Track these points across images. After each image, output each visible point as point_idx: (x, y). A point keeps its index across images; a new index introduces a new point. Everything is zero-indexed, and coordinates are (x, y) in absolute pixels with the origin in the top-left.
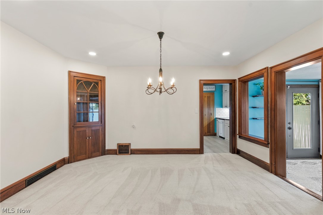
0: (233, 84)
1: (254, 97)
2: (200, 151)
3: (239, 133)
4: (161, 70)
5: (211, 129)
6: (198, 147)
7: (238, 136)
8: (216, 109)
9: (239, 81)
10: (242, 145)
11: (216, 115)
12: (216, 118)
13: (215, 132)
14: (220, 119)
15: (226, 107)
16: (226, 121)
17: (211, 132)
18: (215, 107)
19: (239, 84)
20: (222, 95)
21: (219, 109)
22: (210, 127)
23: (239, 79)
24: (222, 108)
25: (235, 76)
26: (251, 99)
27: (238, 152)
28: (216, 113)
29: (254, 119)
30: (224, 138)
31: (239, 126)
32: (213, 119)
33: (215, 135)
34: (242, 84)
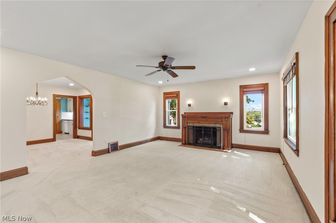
0: (75, 99)
1: (87, 106)
2: (54, 140)
3: (79, 126)
4: (37, 93)
5: (58, 128)
6: (52, 137)
7: (78, 128)
8: (62, 113)
9: (79, 98)
10: (80, 132)
11: (62, 117)
12: (62, 120)
13: (61, 130)
14: (65, 120)
15: (70, 111)
16: (70, 121)
17: (58, 130)
18: (61, 111)
19: (78, 99)
20: (67, 103)
21: (64, 113)
22: (57, 127)
23: (78, 96)
24: (67, 112)
25: (77, 94)
26: (85, 107)
27: (78, 137)
28: (62, 116)
29: (86, 118)
30: (68, 134)
31: (79, 123)
32: (59, 121)
33: (61, 132)
34: (80, 100)
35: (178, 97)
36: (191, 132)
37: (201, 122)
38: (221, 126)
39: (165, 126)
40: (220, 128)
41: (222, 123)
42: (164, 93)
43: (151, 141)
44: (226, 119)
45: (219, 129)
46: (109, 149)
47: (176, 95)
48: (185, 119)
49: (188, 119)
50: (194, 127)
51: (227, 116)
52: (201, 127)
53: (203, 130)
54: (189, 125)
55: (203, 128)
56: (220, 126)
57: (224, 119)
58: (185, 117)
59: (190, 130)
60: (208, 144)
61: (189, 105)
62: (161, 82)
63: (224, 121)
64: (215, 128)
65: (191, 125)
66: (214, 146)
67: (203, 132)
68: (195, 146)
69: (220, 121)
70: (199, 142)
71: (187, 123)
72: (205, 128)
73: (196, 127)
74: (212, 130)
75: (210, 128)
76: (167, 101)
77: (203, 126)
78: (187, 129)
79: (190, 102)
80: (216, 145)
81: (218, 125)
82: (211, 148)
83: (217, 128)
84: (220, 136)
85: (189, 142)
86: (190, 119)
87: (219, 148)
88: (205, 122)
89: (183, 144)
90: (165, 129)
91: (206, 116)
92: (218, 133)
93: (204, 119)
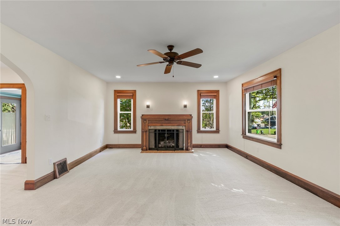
35: (134, 97)
36: (153, 135)
37: (163, 125)
38: (184, 128)
39: (116, 131)
40: (183, 129)
41: (185, 125)
42: (115, 91)
43: (100, 151)
44: (189, 121)
45: (182, 131)
46: (54, 172)
47: (132, 94)
48: (145, 122)
49: (149, 122)
50: (156, 130)
51: (189, 118)
52: (164, 130)
53: (166, 133)
54: (150, 128)
55: (166, 131)
56: (182, 128)
57: (186, 121)
58: (146, 120)
59: (151, 134)
60: (170, 147)
61: (148, 107)
62: (118, 77)
63: (187, 123)
64: (177, 130)
65: (152, 128)
66: (177, 148)
67: (166, 135)
68: (158, 150)
69: (183, 123)
70: (160, 146)
71: (147, 126)
72: (168, 130)
73: (159, 130)
74: (175, 132)
75: (173, 130)
76: (119, 101)
77: (166, 129)
78: (148, 133)
79: (148, 103)
80: (179, 147)
81: (180, 127)
82: (174, 150)
83: (180, 130)
84: (182, 137)
85: (150, 147)
86: (151, 122)
87: (182, 149)
88: (168, 125)
89: (142, 150)
90: (117, 135)
91: (170, 118)
92: (181, 135)
93: (166, 122)
